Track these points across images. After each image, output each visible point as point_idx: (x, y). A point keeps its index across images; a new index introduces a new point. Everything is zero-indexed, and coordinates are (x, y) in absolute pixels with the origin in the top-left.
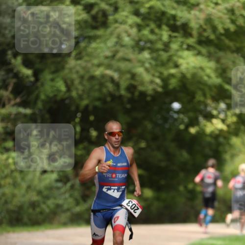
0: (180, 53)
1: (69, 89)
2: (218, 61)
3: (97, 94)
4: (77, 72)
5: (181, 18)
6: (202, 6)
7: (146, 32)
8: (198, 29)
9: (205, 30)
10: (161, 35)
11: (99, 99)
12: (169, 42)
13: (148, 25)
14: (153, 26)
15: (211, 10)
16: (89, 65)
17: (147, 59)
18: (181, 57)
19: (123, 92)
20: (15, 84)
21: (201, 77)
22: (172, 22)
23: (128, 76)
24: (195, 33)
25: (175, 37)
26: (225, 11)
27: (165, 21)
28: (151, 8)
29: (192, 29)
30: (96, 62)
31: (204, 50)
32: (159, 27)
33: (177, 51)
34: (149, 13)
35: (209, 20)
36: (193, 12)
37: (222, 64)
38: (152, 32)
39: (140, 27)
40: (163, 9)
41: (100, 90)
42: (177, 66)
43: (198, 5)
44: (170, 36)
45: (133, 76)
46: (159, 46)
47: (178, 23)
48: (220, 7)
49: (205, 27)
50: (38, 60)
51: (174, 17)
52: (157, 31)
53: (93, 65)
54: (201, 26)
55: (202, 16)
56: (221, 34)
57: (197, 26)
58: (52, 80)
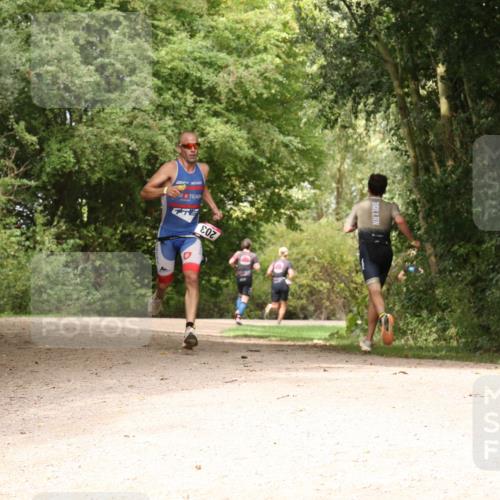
0: (206, 120)
1: (78, 162)
3: (111, 166)
4: (88, 140)
5: (207, 81)
6: (231, 68)
7: (168, 96)
8: (227, 93)
9: (235, 95)
10: (186, 100)
11: (114, 172)
12: (194, 108)
13: (170, 89)
14: (175, 89)
15: (242, 72)
16: (103, 132)
17: (170, 126)
18: (208, 124)
19: (142, 164)
20: (17, 152)
21: (232, 148)
22: (198, 86)
23: (148, 145)
24: (223, 97)
25: (201, 102)
26: (258, 75)
27: (189, 84)
28: (172, 69)
29: (220, 93)
30: (110, 129)
31: (234, 118)
32: (183, 91)
33: (204, 117)
34: (170, 75)
35: (240, 84)
36: (221, 74)
37: (254, 134)
38: (174, 96)
39: (159, 91)
40: (187, 71)
41: (115, 161)
42: (203, 135)
43: (227, 66)
44: (195, 101)
45: (154, 145)
46: (183, 111)
47: (204, 87)
48: (251, 69)
49: (234, 91)
50: (43, 128)
51: (200, 81)
52: (180, 95)
53: (106, 132)
54: (230, 90)
55: (231, 79)
56: (253, 101)
57: (226, 90)
58: (59, 150)
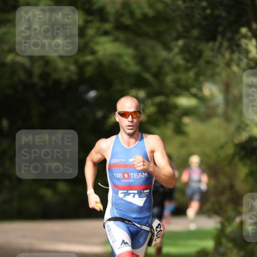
2: (136, 47)
9: (122, 15)
19: (36, 80)
30: (6, 47)
37: (140, 51)
44: (86, 21)
45: (47, 63)
